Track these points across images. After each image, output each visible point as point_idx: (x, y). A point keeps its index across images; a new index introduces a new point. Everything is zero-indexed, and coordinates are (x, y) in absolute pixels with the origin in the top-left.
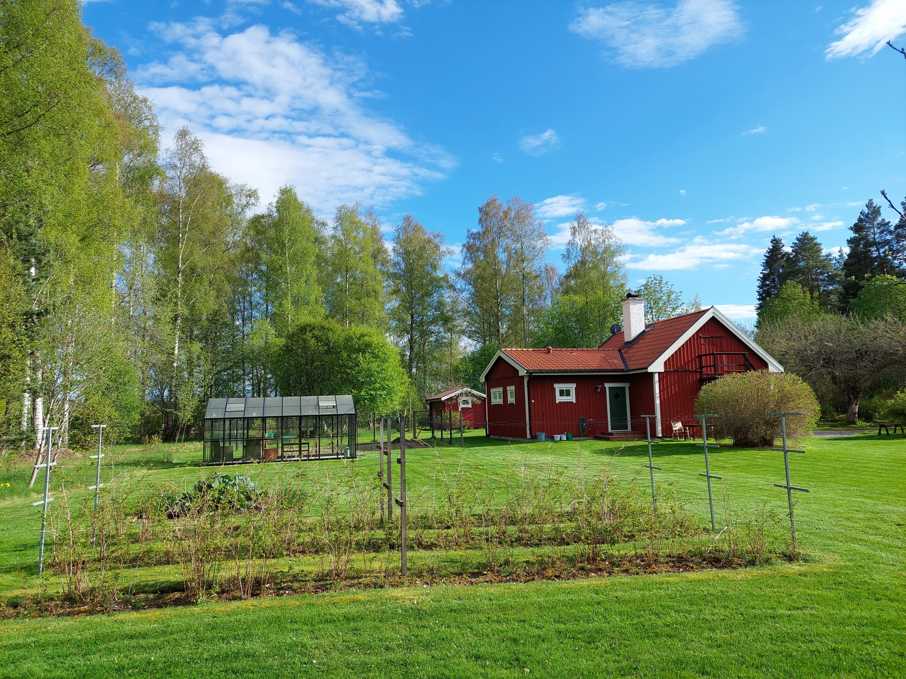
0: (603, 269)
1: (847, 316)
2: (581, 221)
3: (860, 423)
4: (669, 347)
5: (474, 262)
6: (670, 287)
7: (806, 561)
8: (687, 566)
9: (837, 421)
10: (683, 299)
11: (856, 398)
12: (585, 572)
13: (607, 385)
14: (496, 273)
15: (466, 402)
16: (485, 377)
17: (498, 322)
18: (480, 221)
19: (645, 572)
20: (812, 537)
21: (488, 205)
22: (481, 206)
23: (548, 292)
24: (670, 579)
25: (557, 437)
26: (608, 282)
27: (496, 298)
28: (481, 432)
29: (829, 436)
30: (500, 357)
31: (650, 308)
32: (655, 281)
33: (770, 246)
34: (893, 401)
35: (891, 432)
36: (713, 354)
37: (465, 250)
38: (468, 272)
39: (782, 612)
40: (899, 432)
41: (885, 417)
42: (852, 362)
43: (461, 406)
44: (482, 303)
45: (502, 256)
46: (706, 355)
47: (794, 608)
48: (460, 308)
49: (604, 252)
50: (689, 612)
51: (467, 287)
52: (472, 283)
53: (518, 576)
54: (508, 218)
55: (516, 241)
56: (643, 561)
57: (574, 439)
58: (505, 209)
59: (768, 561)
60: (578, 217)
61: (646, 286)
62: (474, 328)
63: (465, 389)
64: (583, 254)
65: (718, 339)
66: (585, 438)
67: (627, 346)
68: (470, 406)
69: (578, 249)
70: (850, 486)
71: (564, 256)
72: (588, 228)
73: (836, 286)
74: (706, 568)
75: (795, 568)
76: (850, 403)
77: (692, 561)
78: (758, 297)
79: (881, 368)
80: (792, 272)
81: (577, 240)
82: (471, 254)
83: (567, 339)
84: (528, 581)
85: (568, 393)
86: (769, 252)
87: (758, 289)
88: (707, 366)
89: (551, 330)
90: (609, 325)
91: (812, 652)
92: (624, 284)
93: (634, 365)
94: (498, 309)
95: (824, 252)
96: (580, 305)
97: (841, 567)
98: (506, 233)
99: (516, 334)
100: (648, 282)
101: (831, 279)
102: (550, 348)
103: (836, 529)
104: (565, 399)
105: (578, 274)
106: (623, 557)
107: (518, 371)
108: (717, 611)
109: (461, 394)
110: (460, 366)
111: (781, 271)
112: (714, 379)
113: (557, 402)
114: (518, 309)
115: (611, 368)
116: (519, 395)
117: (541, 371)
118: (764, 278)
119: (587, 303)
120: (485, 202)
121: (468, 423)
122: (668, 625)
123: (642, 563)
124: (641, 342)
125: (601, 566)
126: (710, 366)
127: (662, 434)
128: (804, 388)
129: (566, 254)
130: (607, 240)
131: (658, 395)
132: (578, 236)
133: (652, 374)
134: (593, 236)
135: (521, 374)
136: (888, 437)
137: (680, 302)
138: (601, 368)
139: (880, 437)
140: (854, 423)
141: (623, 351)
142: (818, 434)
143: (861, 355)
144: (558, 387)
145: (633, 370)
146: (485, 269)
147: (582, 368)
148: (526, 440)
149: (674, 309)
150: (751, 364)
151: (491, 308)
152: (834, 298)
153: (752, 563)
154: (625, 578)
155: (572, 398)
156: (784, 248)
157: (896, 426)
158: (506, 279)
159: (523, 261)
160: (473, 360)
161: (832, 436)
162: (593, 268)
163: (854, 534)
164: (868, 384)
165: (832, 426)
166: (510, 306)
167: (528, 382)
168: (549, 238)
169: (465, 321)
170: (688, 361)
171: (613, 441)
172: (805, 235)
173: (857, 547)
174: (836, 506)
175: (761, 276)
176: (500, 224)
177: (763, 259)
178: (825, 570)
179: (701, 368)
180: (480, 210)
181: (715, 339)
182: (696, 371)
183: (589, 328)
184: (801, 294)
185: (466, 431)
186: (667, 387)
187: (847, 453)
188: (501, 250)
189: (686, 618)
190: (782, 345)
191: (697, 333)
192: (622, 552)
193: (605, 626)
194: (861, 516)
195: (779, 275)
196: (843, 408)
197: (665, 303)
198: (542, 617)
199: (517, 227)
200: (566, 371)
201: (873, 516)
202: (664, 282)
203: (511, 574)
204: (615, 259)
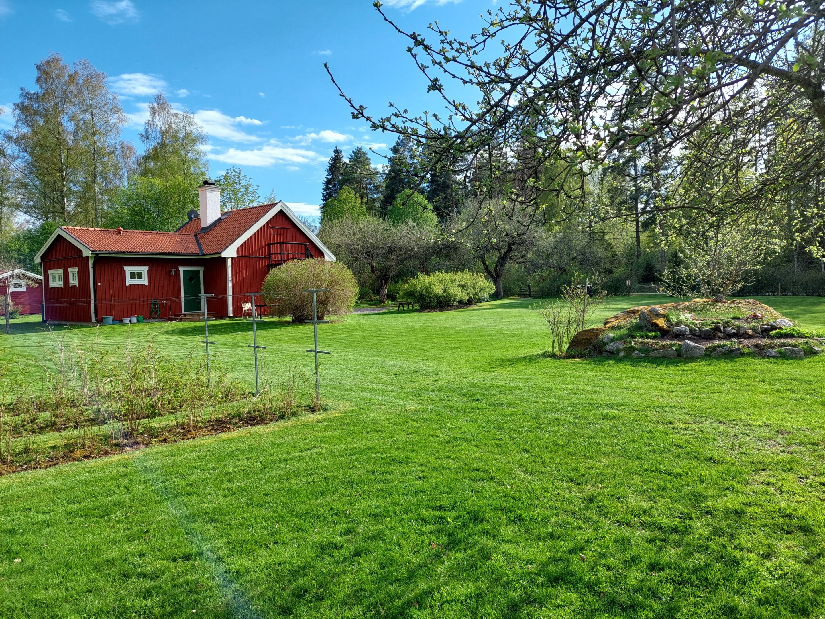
0: (184, 155)
1: (384, 219)
2: (161, 102)
3: (388, 302)
4: (242, 235)
5: (32, 127)
6: (248, 180)
7: (325, 410)
8: (225, 427)
9: (372, 301)
10: (259, 192)
11: (386, 283)
12: (120, 447)
13: (182, 269)
14: (60, 143)
15: (16, 285)
16: (42, 257)
17: (63, 197)
18: (38, 80)
19: (183, 439)
20: (334, 391)
21: (48, 63)
22: (39, 63)
23: (125, 171)
24: (205, 442)
25: (127, 320)
26: (189, 168)
27: (61, 171)
28: (38, 318)
29: (365, 312)
30: (59, 236)
31: (230, 198)
32: (234, 173)
33: (333, 155)
34: (408, 285)
35: (406, 308)
36: (280, 243)
37: (18, 112)
38: (23, 137)
39: (295, 454)
40: (411, 308)
41: (403, 297)
42: (385, 255)
43: (12, 289)
44: (42, 175)
45: (68, 126)
46: (274, 244)
47: (305, 450)
48: (13, 179)
49: (185, 137)
50: (214, 469)
51: (21, 154)
52: (28, 150)
53: (38, 463)
54: (75, 84)
55: (85, 111)
56: (184, 429)
57: (145, 321)
58: (72, 72)
59: (295, 414)
60: (158, 98)
61: (226, 177)
62: (32, 203)
63: (17, 271)
64: (163, 137)
65: (285, 230)
66: (157, 320)
67: (203, 231)
68: (24, 289)
69: (158, 131)
70: (372, 348)
71: (142, 135)
72: (168, 111)
73: (379, 195)
74: (241, 427)
75: (315, 416)
76: (382, 287)
77: (230, 422)
78: (323, 198)
79: (402, 261)
80: (348, 180)
81: (156, 120)
82: (26, 117)
83: (144, 222)
84: (50, 466)
85: (140, 276)
86: (332, 161)
87: (322, 191)
88: (275, 254)
89: (126, 211)
90: (187, 211)
91: (309, 483)
92: (204, 172)
93: (209, 250)
94: (63, 184)
95: (372, 166)
96: (157, 188)
97: (349, 411)
98: (73, 100)
99: (86, 212)
100: (228, 173)
101: (376, 189)
102: (121, 228)
103: (353, 382)
104: (136, 281)
105: (158, 157)
106: (164, 428)
107: (81, 251)
108: (240, 463)
109: (12, 277)
110: (12, 245)
111: (340, 177)
112: (280, 264)
113: (127, 284)
114: (88, 186)
115: (185, 252)
116: (83, 276)
117: (109, 252)
118: (328, 182)
119: (167, 187)
120: (45, 59)
121: (20, 308)
122: (191, 485)
123: (182, 431)
124: (216, 228)
125: (139, 439)
126: (278, 254)
127: (233, 314)
128: (348, 274)
129: (144, 133)
130: (188, 126)
131: (231, 279)
132: (157, 117)
133: (225, 259)
134: (174, 119)
135: (84, 255)
136: (404, 312)
137: (257, 196)
138: (176, 251)
139: (399, 312)
140: (384, 302)
141: (199, 236)
142: (357, 311)
143: (391, 250)
144: (128, 269)
145: (207, 255)
146: (45, 137)
147: (155, 251)
148: (90, 324)
149: (251, 201)
150: (310, 254)
151: (55, 182)
152: (377, 204)
153: (282, 417)
154: (161, 448)
155: (144, 281)
156: (343, 159)
157: (409, 303)
158: (72, 152)
159: (94, 134)
160: (28, 238)
161: (368, 312)
162: (173, 153)
163: (365, 385)
164: (394, 273)
165: (369, 305)
166: (79, 181)
167: (94, 264)
168: (124, 114)
169: (19, 193)
170: (259, 249)
171: (185, 321)
172: (359, 149)
173: (364, 394)
174: (357, 365)
175: (326, 180)
176: (65, 88)
177: (328, 166)
178: (337, 415)
179: (270, 255)
180: (38, 68)
181: (282, 230)
182: (265, 258)
183: (169, 213)
184: (354, 199)
185: (18, 316)
186: (239, 271)
187: (375, 324)
188: (66, 118)
189: (210, 474)
190: (337, 239)
191: (267, 223)
192: (163, 424)
193: (125, 497)
194: (372, 370)
195: (339, 181)
196: (377, 291)
197: (243, 195)
198: (53, 501)
199: (86, 95)
200: (138, 253)
201: (381, 370)
202: (242, 175)
203: (29, 461)
204: (196, 147)
